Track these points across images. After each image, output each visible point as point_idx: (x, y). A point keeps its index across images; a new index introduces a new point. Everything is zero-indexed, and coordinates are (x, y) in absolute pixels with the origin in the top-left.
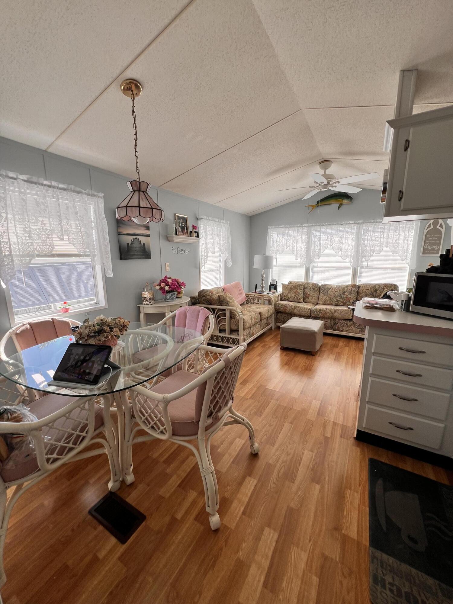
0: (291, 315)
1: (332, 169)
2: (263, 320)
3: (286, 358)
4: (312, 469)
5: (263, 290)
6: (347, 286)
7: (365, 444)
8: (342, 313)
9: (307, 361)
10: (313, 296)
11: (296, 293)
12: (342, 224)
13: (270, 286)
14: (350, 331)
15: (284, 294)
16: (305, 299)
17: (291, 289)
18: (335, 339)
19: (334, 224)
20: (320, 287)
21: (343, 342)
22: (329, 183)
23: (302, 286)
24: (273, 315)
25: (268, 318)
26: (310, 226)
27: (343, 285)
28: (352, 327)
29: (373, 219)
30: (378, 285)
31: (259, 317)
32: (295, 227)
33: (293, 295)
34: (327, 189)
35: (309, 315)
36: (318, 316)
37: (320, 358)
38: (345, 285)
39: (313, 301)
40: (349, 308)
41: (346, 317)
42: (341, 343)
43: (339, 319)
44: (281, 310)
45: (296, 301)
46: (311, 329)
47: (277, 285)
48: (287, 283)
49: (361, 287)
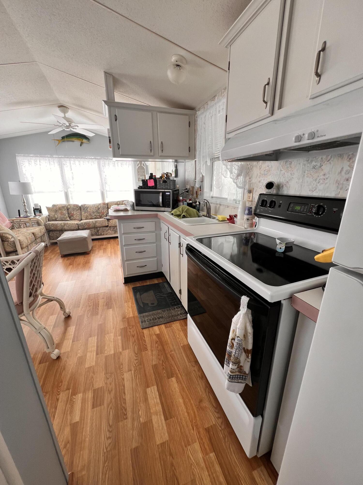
0: (62, 231)
1: (70, 114)
2: (37, 239)
3: (68, 262)
4: (106, 305)
5: (27, 215)
6: (100, 204)
7: (129, 283)
8: (101, 223)
9: (85, 259)
10: (77, 214)
11: (62, 214)
12: (87, 158)
13: (34, 211)
14: (109, 234)
15: (51, 216)
16: (71, 217)
17: (56, 211)
18: (100, 241)
19: (80, 158)
20: (80, 207)
21: (106, 242)
22: (70, 125)
23: (66, 208)
24: (46, 234)
25: (41, 237)
26: (60, 157)
27: (97, 204)
28: (109, 230)
29: (107, 157)
30: (119, 201)
31: (33, 236)
32: (46, 157)
33: (60, 215)
34: (69, 130)
35: (77, 228)
36: (85, 228)
37: (93, 254)
38: (98, 204)
39: (77, 218)
40: (104, 218)
41: (104, 225)
42: (105, 242)
43: (100, 227)
44: (52, 229)
45: (63, 220)
46: (82, 236)
47: (41, 209)
48: (50, 206)
49: (109, 204)
